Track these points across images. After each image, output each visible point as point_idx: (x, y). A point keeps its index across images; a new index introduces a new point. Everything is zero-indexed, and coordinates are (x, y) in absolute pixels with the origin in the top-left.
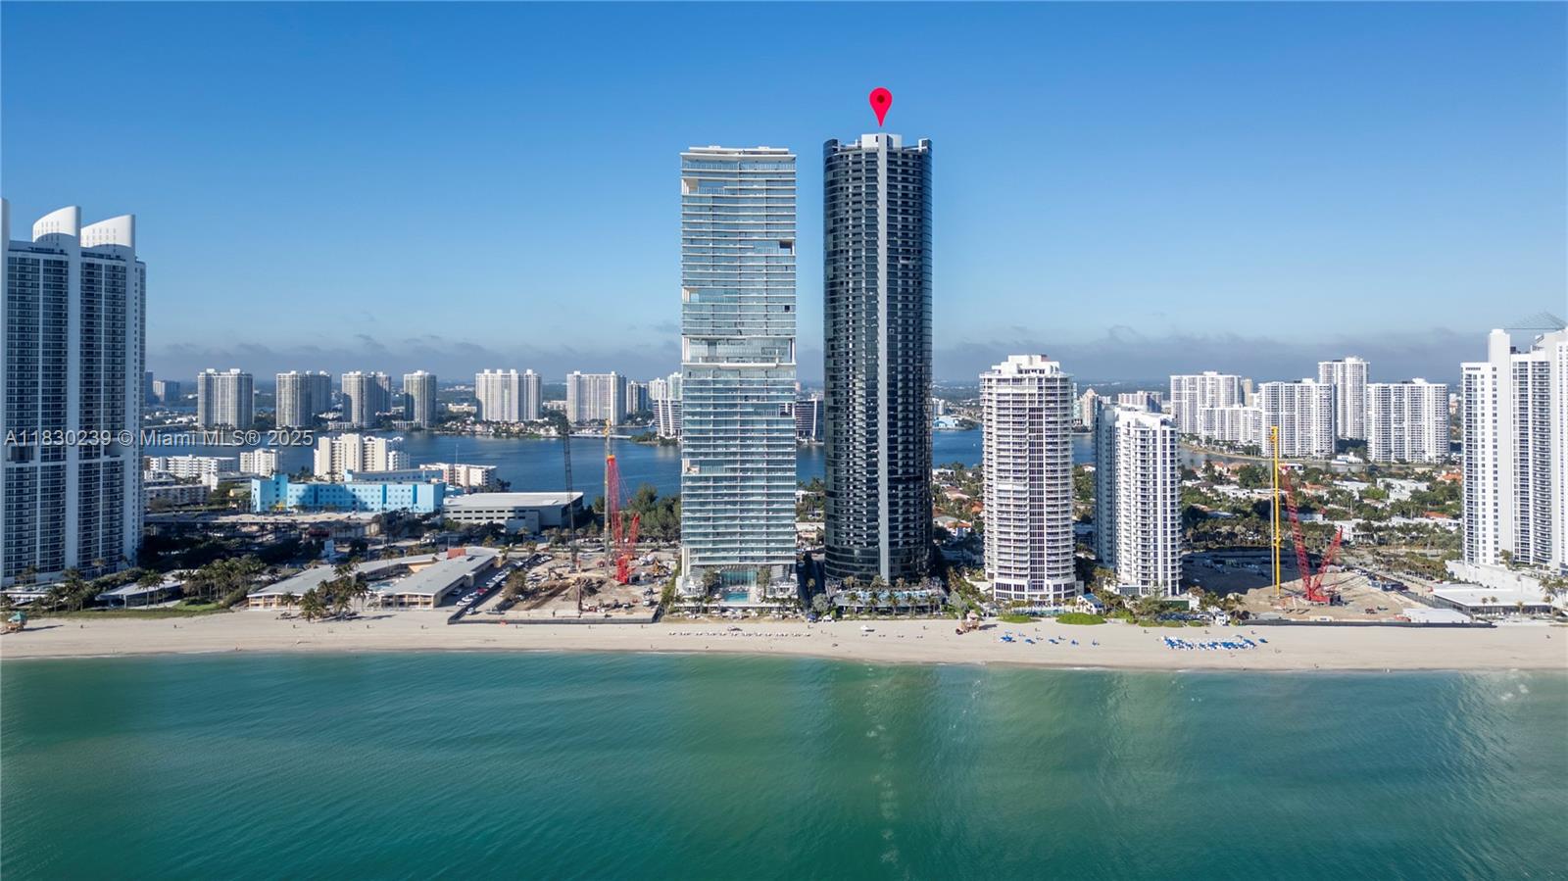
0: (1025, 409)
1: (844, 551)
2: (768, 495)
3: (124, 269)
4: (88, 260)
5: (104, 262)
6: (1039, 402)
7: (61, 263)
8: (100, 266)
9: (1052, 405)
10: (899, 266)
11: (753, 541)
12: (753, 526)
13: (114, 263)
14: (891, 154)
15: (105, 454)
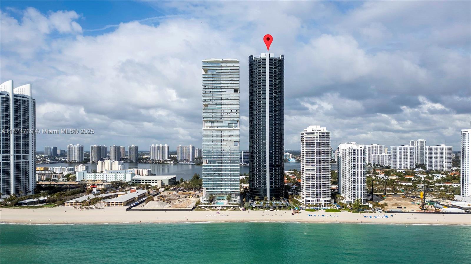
0: (315, 142)
1: (255, 189)
2: (230, 171)
3: (28, 101)
4: (16, 98)
5: (21, 99)
6: (319, 140)
7: (7, 98)
8: (20, 100)
9: (324, 141)
10: (273, 96)
11: (226, 186)
12: (226, 181)
13: (24, 99)
14: (271, 59)
15: (23, 159)
